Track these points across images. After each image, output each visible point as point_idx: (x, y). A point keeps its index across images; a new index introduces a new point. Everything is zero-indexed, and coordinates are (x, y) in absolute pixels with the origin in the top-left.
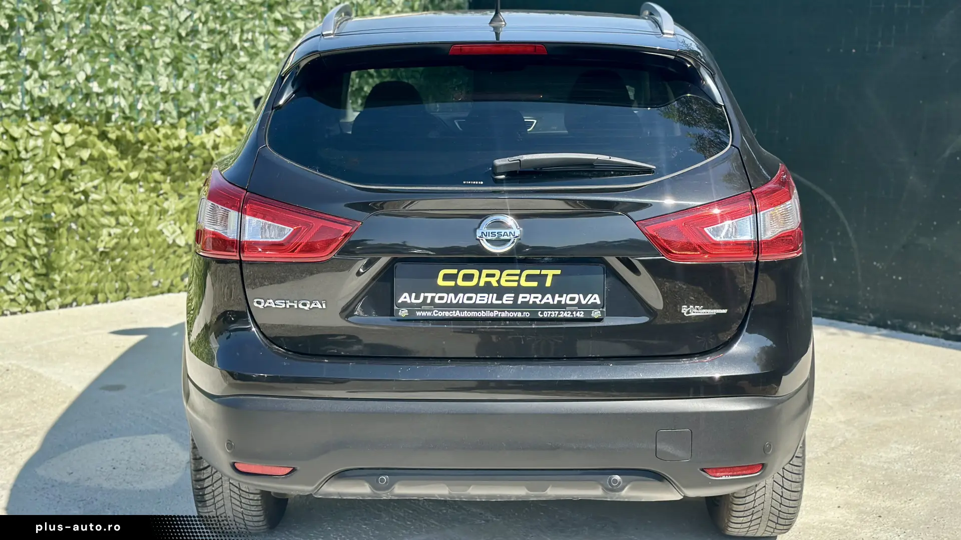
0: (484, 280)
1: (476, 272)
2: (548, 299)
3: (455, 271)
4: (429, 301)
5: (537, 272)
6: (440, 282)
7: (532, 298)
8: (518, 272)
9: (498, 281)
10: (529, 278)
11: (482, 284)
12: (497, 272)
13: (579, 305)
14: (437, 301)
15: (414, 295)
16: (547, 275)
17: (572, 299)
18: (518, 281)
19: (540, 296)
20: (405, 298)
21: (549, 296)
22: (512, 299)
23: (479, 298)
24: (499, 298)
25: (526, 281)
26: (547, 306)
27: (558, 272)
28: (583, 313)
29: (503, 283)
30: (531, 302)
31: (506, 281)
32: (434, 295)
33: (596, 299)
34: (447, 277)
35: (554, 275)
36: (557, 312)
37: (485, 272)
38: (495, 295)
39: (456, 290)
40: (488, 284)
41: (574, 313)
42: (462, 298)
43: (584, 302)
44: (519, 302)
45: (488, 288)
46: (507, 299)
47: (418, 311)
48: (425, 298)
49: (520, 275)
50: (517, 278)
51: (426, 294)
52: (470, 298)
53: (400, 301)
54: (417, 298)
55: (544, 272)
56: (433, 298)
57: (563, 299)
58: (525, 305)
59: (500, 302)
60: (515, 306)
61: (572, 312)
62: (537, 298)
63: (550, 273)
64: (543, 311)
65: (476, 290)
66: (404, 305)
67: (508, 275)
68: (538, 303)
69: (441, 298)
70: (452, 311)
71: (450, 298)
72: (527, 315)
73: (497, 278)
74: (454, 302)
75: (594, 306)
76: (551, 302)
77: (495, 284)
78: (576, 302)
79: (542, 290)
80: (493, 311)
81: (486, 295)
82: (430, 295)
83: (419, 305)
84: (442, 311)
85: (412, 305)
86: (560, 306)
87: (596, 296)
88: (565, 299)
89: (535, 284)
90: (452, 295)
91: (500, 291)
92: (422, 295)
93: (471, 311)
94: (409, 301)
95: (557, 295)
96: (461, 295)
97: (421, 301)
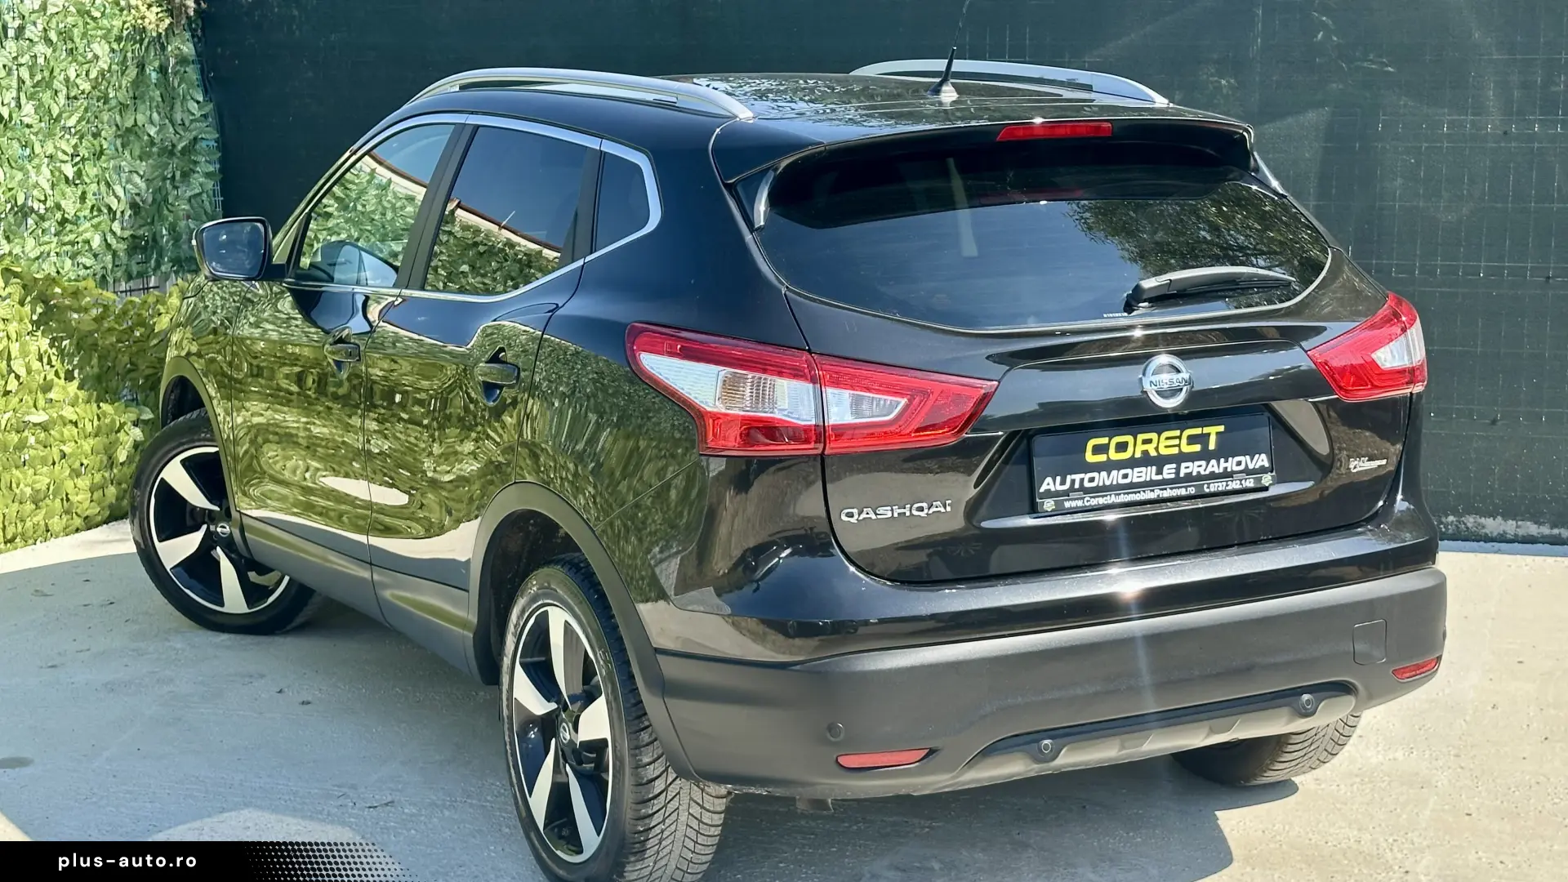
0: (1140, 448)
1: (1129, 438)
2: (1214, 467)
3: (1105, 440)
4: (1077, 486)
5: (1198, 431)
6: (1090, 457)
7: (1195, 468)
8: (1177, 433)
9: (1157, 449)
10: (1192, 440)
11: (1138, 455)
12: (1154, 436)
13: (1248, 472)
14: (1087, 484)
15: (1058, 479)
16: (1209, 435)
17: (1239, 463)
18: (1179, 446)
19: (1203, 463)
20: (1048, 484)
21: (1213, 462)
22: (1174, 471)
23: (1136, 474)
24: (1159, 472)
25: (1189, 444)
26: (1213, 476)
27: (1221, 428)
28: (1252, 480)
29: (1164, 451)
30: (1194, 474)
31: (1166, 447)
32: (1082, 475)
33: (1262, 460)
34: (1098, 450)
35: (1217, 433)
36: (1224, 484)
37: (1141, 437)
38: (1154, 468)
39: (1109, 466)
40: (1145, 453)
41: (1243, 482)
42: (1116, 477)
43: (1251, 466)
44: (1182, 475)
45: (1146, 460)
46: (1169, 471)
47: (1066, 500)
48: (1073, 482)
49: (1180, 438)
50: (1176, 442)
51: (1074, 476)
52: (1125, 476)
53: (1042, 490)
54: (1063, 483)
55: (1206, 430)
56: (1082, 480)
57: (1228, 465)
58: (1189, 478)
59: (1159, 477)
60: (1177, 481)
61: (1241, 480)
62: (1200, 466)
63: (1213, 431)
64: (1209, 484)
65: (1132, 463)
66: (1049, 494)
67: (1167, 438)
68: (1203, 473)
69: (1092, 480)
70: (1106, 496)
71: (1102, 478)
72: (1192, 491)
73: (1154, 444)
74: (1108, 483)
75: (1263, 470)
76: (1217, 471)
77: (1153, 453)
78: (1242, 467)
79: (1205, 455)
80: (1153, 491)
81: (1144, 469)
82: (1077, 477)
83: (1066, 493)
84: (1094, 497)
85: (1057, 494)
86: (1227, 475)
87: (1263, 456)
88: (1231, 464)
89: (1197, 448)
90: (1104, 474)
91: (1160, 462)
92: (1069, 478)
93: (1128, 493)
94: (1053, 489)
95: (1222, 460)
96: (1114, 473)
97: (1067, 486)
